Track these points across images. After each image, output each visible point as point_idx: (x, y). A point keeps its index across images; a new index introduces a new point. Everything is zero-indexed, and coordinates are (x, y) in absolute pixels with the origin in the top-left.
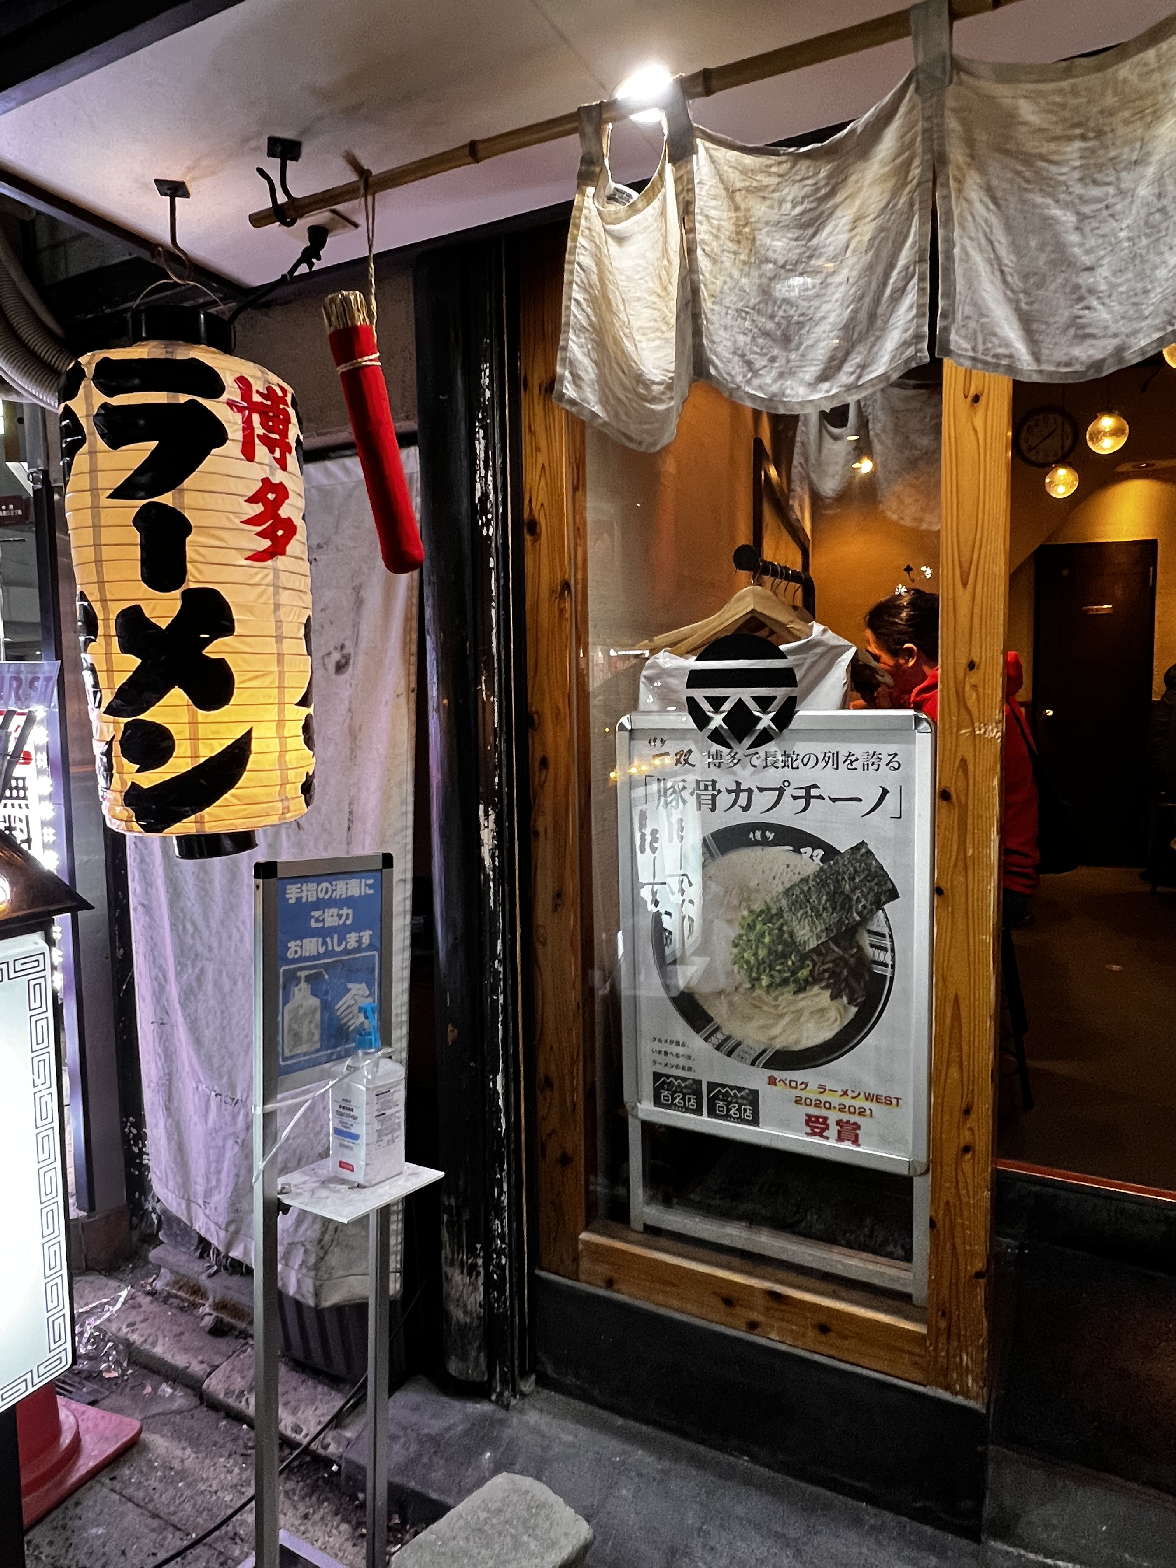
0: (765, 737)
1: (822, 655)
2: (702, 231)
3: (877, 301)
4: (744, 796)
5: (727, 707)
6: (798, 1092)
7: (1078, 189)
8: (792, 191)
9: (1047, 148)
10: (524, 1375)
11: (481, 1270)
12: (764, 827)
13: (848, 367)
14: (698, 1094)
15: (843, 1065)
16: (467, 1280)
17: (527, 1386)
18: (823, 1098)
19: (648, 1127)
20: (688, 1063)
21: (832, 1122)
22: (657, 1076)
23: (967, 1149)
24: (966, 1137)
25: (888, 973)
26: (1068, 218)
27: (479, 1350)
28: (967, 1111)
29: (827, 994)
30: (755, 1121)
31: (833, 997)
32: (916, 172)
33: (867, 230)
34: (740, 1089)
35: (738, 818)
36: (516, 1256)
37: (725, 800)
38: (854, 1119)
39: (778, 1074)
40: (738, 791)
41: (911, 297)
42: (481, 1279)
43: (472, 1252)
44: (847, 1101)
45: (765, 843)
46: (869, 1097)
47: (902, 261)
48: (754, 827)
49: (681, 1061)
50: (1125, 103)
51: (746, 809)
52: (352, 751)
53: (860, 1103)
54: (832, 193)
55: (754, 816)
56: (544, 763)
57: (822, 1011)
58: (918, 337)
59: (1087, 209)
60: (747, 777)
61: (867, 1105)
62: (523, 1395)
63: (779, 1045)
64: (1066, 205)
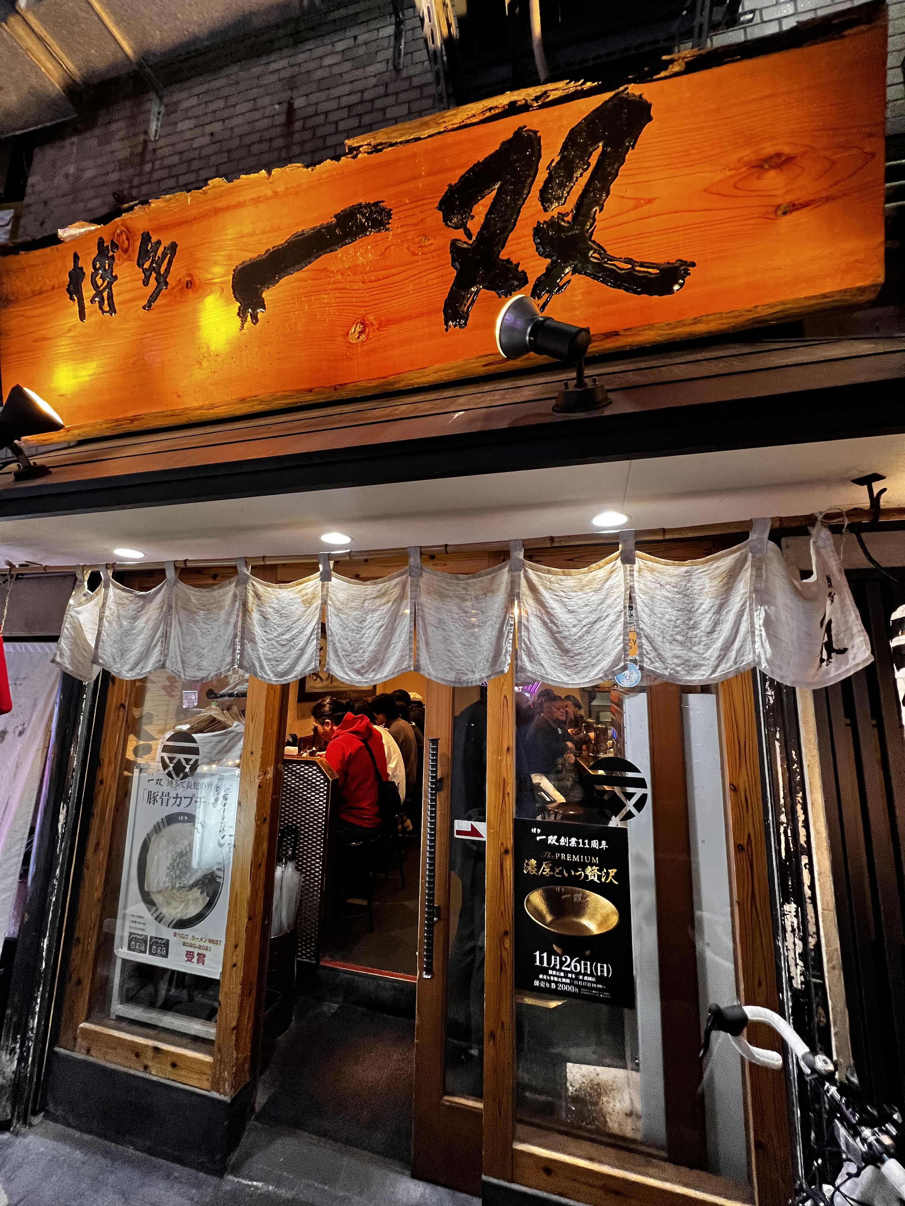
0: (186, 776)
1: (235, 736)
2: (107, 613)
3: (149, 647)
4: (179, 800)
5: (175, 761)
6: (184, 940)
7: (202, 624)
8: (132, 607)
9: (196, 610)
10: (35, 1113)
11: (18, 1051)
12: (184, 814)
13: (139, 667)
14: (146, 942)
15: (200, 926)
16: (8, 1057)
17: (36, 1120)
18: (193, 942)
19: (125, 961)
20: (144, 927)
21: (195, 954)
22: (131, 934)
23: (234, 965)
24: (234, 960)
25: (221, 881)
26: (199, 632)
27: (7, 1100)
28: (236, 947)
29: (199, 891)
30: (166, 956)
31: (202, 893)
32: (164, 609)
33: (151, 624)
34: (162, 939)
35: (175, 810)
36: (40, 1040)
37: (172, 801)
38: (203, 952)
39: (177, 931)
40: (177, 798)
41: (158, 648)
42: (16, 1056)
43: (15, 1041)
44: (202, 944)
45: (184, 821)
46: (211, 941)
47: (157, 636)
48: (180, 814)
49: (141, 926)
50: (215, 603)
51: (179, 806)
52: (15, 774)
53: (207, 944)
54: (140, 612)
55: (181, 809)
56: (102, 782)
57: (197, 899)
58: (160, 661)
59: (204, 631)
60: (181, 792)
61: (210, 945)
62: (31, 1125)
63: (179, 916)
64: (199, 629)
